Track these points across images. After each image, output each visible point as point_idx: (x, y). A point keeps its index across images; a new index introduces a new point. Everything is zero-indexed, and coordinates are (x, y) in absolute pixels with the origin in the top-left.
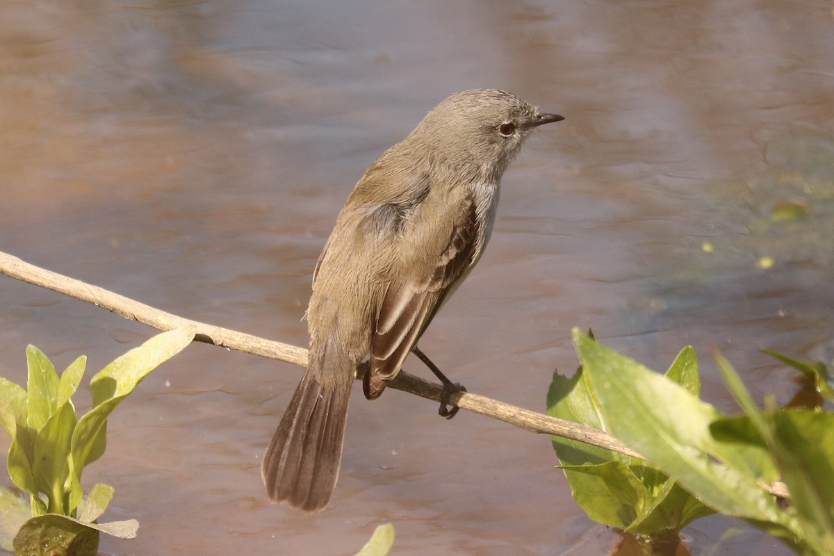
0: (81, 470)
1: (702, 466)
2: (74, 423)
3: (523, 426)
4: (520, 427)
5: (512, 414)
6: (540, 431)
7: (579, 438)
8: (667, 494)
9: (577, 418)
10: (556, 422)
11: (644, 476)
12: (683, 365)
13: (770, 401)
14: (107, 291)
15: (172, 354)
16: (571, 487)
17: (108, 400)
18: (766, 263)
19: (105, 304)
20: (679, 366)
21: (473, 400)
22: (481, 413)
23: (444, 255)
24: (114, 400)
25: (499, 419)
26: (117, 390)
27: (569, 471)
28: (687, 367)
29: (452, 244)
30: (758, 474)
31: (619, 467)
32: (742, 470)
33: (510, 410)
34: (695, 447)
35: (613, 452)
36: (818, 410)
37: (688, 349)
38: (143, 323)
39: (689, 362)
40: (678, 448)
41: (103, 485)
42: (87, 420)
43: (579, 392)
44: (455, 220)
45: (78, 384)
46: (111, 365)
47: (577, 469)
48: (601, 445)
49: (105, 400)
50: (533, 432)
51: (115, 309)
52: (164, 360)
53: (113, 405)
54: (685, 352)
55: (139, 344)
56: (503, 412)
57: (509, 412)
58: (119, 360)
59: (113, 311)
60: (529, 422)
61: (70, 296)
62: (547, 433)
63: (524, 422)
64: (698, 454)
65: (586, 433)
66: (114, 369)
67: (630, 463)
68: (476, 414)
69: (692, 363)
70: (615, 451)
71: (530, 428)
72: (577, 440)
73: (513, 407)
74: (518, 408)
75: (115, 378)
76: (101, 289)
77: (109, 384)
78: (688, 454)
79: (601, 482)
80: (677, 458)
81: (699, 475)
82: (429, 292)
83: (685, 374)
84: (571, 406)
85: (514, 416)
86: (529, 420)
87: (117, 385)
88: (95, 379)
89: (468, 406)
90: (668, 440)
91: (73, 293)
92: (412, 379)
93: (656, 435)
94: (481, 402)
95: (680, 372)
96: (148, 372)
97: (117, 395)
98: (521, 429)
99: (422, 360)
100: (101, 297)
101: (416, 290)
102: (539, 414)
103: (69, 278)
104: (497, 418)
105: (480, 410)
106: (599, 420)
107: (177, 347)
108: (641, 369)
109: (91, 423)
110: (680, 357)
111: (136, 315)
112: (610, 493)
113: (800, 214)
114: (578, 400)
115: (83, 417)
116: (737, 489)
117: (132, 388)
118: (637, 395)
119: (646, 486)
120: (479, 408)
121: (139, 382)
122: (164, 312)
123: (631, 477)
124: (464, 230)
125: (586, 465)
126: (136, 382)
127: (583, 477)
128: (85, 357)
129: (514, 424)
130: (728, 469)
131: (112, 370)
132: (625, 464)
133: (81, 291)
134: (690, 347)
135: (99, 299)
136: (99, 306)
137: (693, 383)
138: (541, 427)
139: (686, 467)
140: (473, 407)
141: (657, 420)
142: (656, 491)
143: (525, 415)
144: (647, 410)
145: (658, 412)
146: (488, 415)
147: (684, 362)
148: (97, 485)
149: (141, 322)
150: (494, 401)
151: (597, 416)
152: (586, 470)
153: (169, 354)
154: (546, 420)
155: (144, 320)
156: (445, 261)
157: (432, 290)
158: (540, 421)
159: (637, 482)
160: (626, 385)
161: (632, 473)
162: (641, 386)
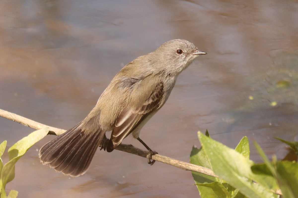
0: (5, 185)
1: (249, 184)
2: (2, 167)
3: (181, 168)
4: (179, 168)
5: (176, 163)
6: (187, 170)
7: (202, 172)
8: (236, 194)
9: (202, 164)
10: (194, 166)
11: (228, 187)
12: (243, 144)
13: (275, 158)
14: (17, 115)
15: (40, 139)
16: (200, 192)
17: (15, 158)
18: (274, 104)
19: (17, 120)
20: (242, 144)
21: (161, 157)
22: (164, 163)
23: (147, 101)
24: (18, 157)
25: (171, 165)
26: (19, 154)
27: (199, 186)
28: (245, 144)
29: (151, 98)
30: (271, 187)
31: (218, 184)
32: (264, 186)
33: (175, 161)
34: (246, 177)
35: (216, 178)
36: (294, 162)
37: (245, 138)
38: (32, 128)
39: (245, 142)
40: (239, 178)
41: (14, 191)
42: (7, 165)
43: (203, 154)
44: (154, 89)
45: (3, 151)
46: (16, 144)
47: (202, 185)
48: (211, 175)
49: (14, 157)
50: (184, 170)
51: (21, 122)
52: (37, 142)
53: (17, 159)
54: (244, 139)
55: (27, 135)
56: (172, 162)
57: (175, 162)
58: (19, 142)
59: (20, 123)
60: (183, 166)
61: (3, 117)
62: (190, 170)
63: (180, 166)
64: (247, 180)
65: (205, 170)
66: (17, 145)
67: (222, 182)
68: (162, 163)
69: (246, 143)
70: (216, 177)
71: (183, 168)
72: (201, 173)
73: (176, 160)
74: (178, 161)
75: (18, 149)
76: (15, 114)
77: (15, 152)
78: (243, 180)
79: (211, 190)
80: (239, 181)
81: (248, 188)
82: (138, 114)
83: (244, 148)
84: (199, 160)
85: (177, 164)
86: (183, 165)
87: (19, 152)
88: (10, 150)
89: (159, 160)
90: (236, 175)
91: (4, 116)
92: (137, 149)
93: (231, 173)
94: (164, 158)
95: (242, 146)
96: (31, 146)
97: (19, 155)
98: (180, 169)
99: (141, 142)
100: (15, 117)
101: (134, 112)
102: (187, 163)
103: (3, 110)
104: (170, 164)
105: (164, 162)
106: (210, 165)
107: (42, 136)
108: (225, 147)
109: (9, 166)
110: (242, 141)
111: (29, 124)
112: (215, 194)
113: (288, 85)
114: (202, 158)
115: (6, 164)
116: (263, 193)
117: (24, 153)
118: (223, 157)
119: (229, 191)
120: (163, 161)
121: (27, 150)
122: (40, 124)
123: (223, 188)
124: (157, 94)
125: (205, 183)
126: (26, 150)
127: (204, 188)
128: (6, 141)
129: (177, 167)
130: (259, 185)
131: (17, 146)
132: (221, 182)
133: (7, 115)
134: (246, 137)
135: (14, 118)
136: (14, 121)
137: (247, 151)
138: (187, 168)
139: (243, 185)
140: (161, 160)
141: (231, 167)
142: (233, 193)
143: (181, 163)
144: (227, 163)
145: (231, 163)
146: (167, 163)
147: (243, 142)
148: (11, 191)
149: (31, 127)
150: (169, 158)
151: (209, 164)
152: (205, 185)
153: (39, 139)
154: (189, 165)
155: (32, 126)
156: (146, 104)
157: (140, 113)
158: (187, 165)
159: (225, 190)
160: (219, 153)
161: (223, 186)
162: (225, 154)
